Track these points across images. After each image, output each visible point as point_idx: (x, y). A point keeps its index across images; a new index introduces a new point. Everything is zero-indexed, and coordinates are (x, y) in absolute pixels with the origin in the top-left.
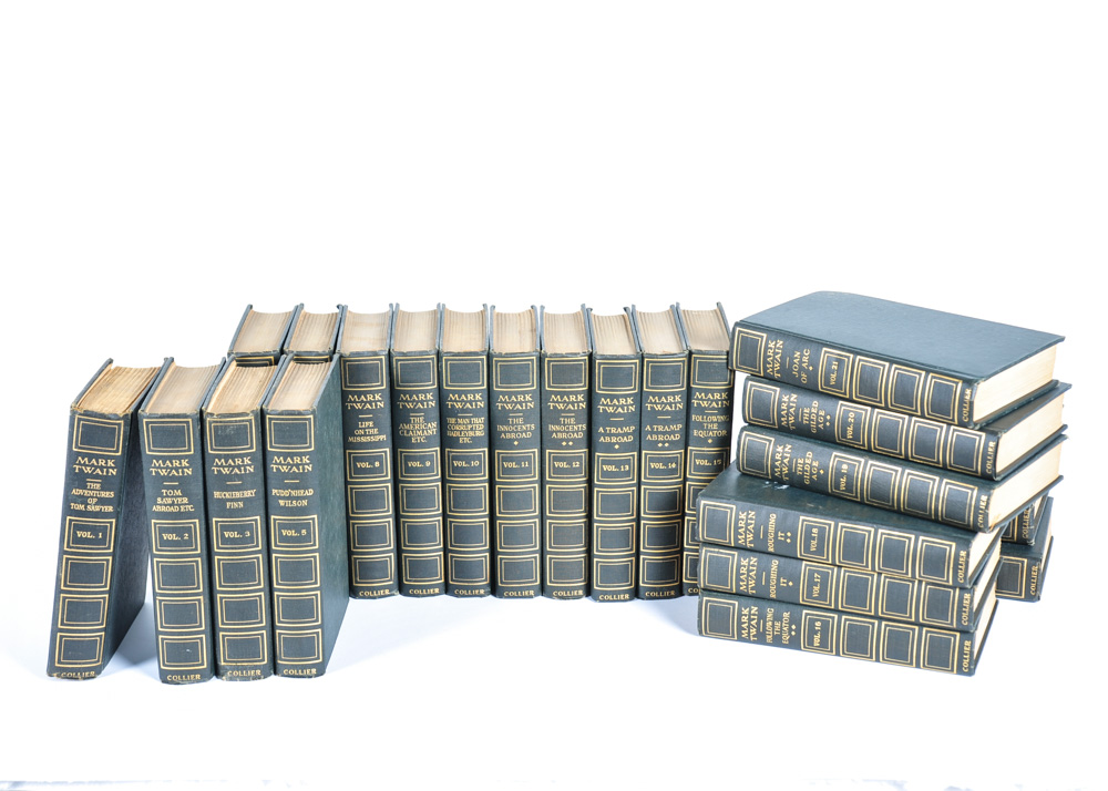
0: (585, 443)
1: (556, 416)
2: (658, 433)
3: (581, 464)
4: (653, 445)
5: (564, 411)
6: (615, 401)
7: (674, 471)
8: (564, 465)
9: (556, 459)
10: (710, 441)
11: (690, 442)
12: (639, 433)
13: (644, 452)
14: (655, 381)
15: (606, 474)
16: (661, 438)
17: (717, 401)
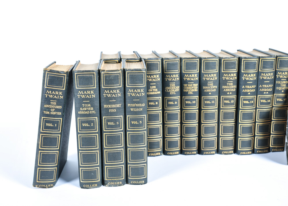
0: (235, 93)
1: (225, 82)
2: (264, 88)
3: (234, 101)
4: (262, 93)
5: (229, 80)
6: (249, 75)
7: (269, 103)
8: (228, 102)
9: (225, 99)
10: (283, 91)
11: (275, 92)
12: (257, 88)
13: (258, 96)
14: (264, 67)
15: (245, 105)
16: (265, 90)
17: (286, 75)
